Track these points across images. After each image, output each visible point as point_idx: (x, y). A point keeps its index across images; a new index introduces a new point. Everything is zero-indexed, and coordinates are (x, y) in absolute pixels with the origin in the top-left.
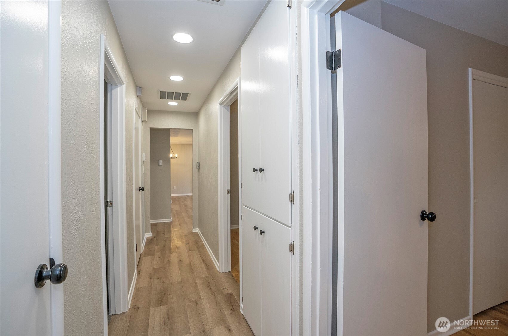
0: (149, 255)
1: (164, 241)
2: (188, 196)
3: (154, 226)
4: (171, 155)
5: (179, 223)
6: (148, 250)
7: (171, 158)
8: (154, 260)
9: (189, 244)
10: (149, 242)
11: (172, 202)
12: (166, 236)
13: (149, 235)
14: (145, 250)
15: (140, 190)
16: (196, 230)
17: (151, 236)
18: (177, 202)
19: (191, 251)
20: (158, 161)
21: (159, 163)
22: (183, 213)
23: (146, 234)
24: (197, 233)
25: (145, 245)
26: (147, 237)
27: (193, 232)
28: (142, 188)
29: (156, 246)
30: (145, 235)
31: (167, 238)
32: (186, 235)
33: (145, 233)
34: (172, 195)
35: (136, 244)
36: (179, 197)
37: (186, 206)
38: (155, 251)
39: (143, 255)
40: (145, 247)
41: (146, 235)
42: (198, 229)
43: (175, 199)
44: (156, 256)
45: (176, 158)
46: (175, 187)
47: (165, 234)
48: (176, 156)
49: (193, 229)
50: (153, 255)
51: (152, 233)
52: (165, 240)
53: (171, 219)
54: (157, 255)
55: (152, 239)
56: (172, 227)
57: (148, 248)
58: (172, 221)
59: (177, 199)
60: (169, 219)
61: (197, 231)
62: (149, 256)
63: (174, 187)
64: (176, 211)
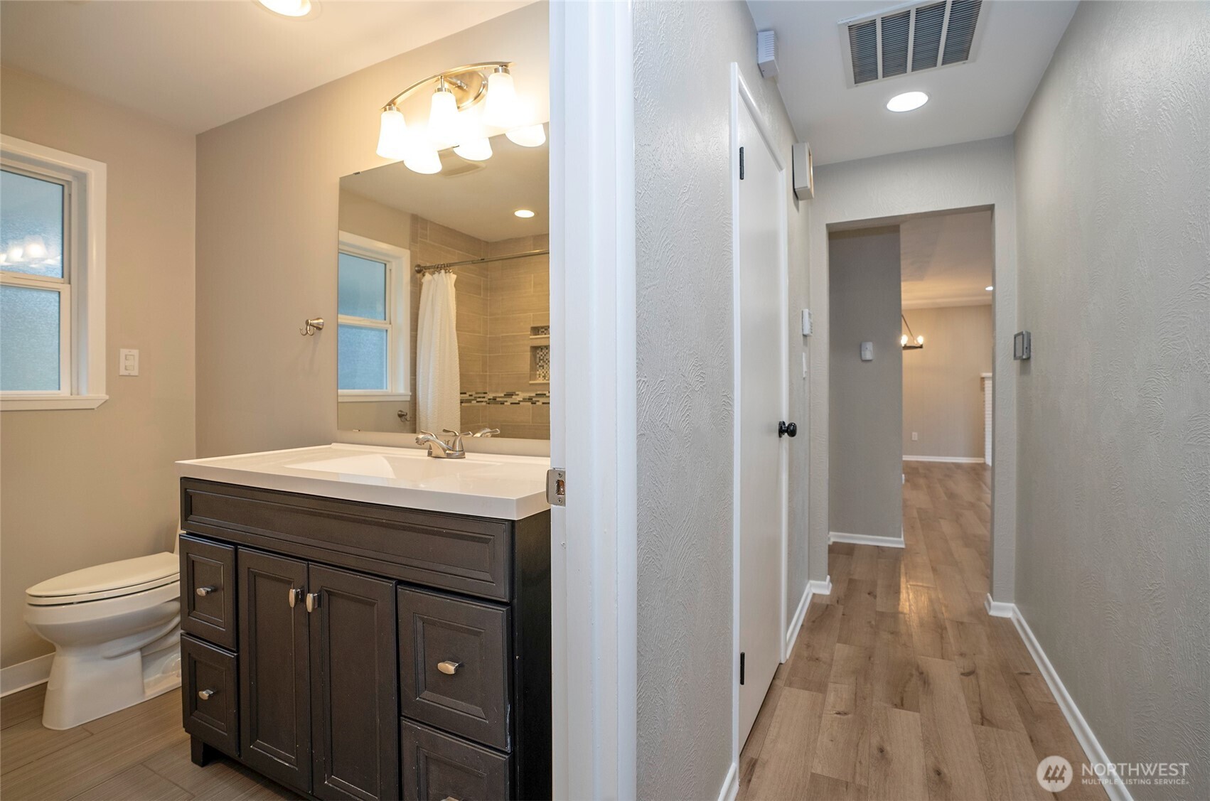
0: (807, 685)
1: (872, 627)
2: (958, 466)
3: (839, 553)
4: (904, 340)
5: (931, 561)
6: (805, 654)
7: (906, 347)
8: (820, 717)
9: (977, 678)
10: (820, 615)
11: (907, 480)
12: (881, 604)
13: (821, 587)
14: (796, 654)
15: (781, 432)
16: (1004, 609)
17: (827, 592)
18: (922, 481)
19: (991, 724)
20: (861, 346)
21: (863, 352)
22: (942, 522)
23: (812, 582)
24: (1007, 622)
25: (802, 626)
26: (814, 594)
27: (992, 613)
28: (790, 425)
29: (838, 645)
30: (808, 586)
31: (882, 614)
32: (962, 623)
33: (809, 579)
34: (906, 458)
35: (742, 656)
36: (929, 467)
37: (951, 495)
38: (831, 665)
39: (784, 674)
40: (799, 635)
41: (811, 586)
42: (1012, 605)
43: (913, 471)
44: (831, 698)
45: (921, 347)
46: (915, 436)
47: (875, 597)
48: (920, 340)
49: (993, 603)
50: (821, 687)
51: (831, 581)
52: (873, 623)
53: (902, 539)
54: (839, 694)
55: (828, 606)
56: (903, 570)
57: (808, 646)
58: (903, 546)
59: (921, 471)
60: (895, 539)
61: (1008, 615)
62: (806, 689)
63: (914, 433)
64: (918, 512)
